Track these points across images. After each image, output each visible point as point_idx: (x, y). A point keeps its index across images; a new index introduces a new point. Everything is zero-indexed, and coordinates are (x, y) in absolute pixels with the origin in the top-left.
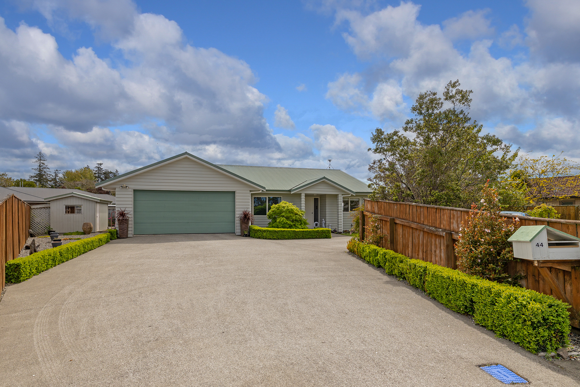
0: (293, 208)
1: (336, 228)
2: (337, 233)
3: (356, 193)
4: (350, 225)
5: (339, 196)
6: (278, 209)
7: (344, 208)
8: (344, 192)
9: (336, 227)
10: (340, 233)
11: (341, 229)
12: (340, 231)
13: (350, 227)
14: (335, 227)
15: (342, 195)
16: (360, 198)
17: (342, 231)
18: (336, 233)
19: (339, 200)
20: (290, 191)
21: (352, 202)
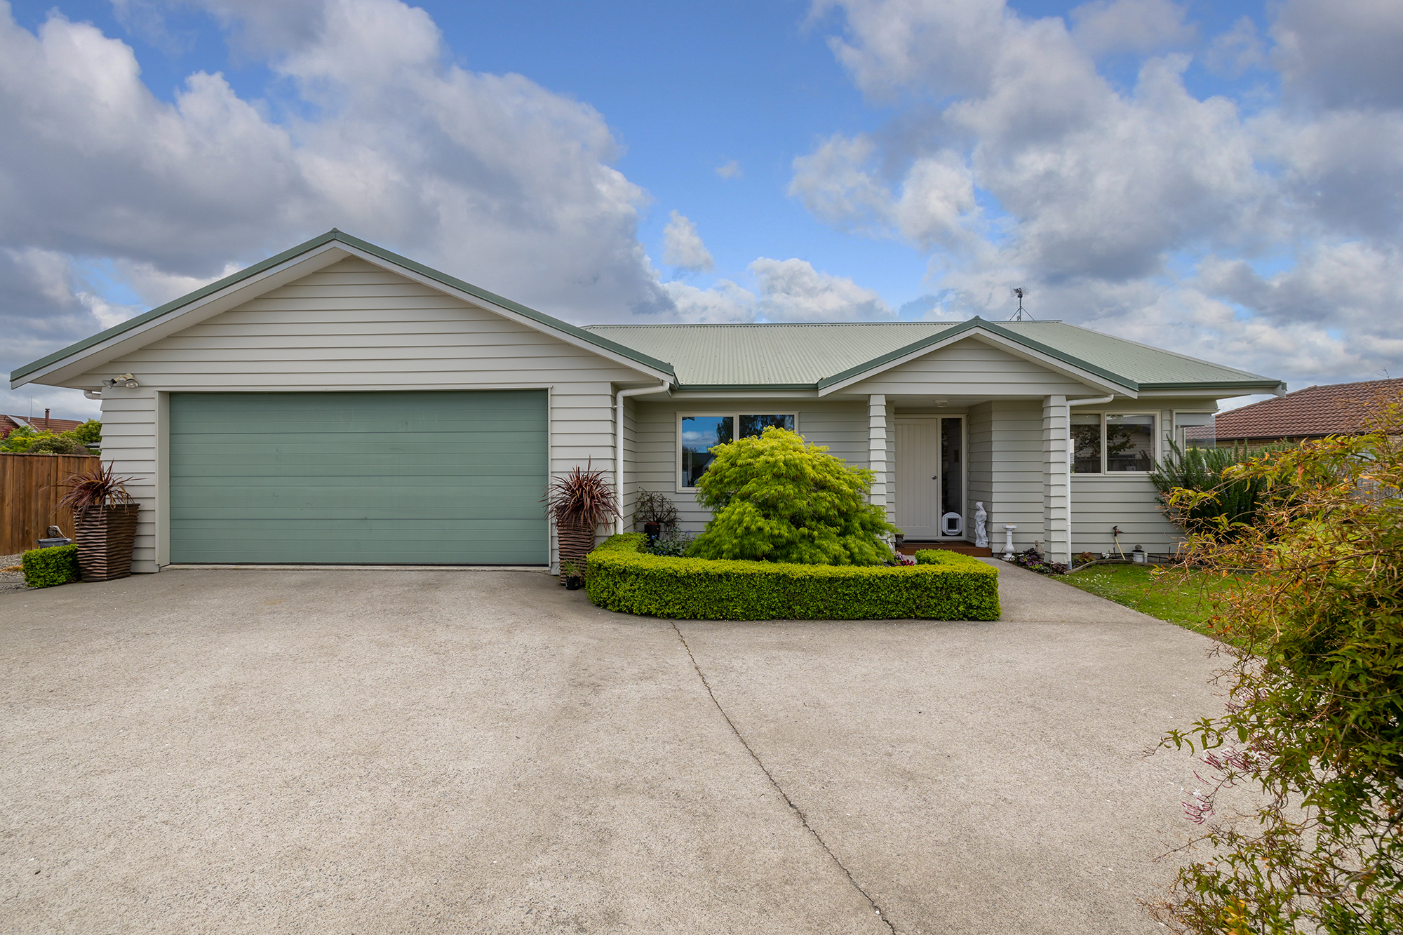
0: (801, 460)
1: (1036, 543)
2: (1041, 572)
3: (1143, 387)
4: (1109, 528)
5: (1053, 402)
6: (733, 465)
7: (1076, 457)
8: (1079, 383)
9: (1040, 539)
10: (1058, 570)
11: (1061, 550)
12: (1055, 560)
13: (1109, 538)
14: (1033, 538)
15: (1069, 398)
16: (1157, 414)
17: (1068, 559)
18: (1037, 566)
19: (1054, 423)
20: (815, 388)
21: (1113, 430)
